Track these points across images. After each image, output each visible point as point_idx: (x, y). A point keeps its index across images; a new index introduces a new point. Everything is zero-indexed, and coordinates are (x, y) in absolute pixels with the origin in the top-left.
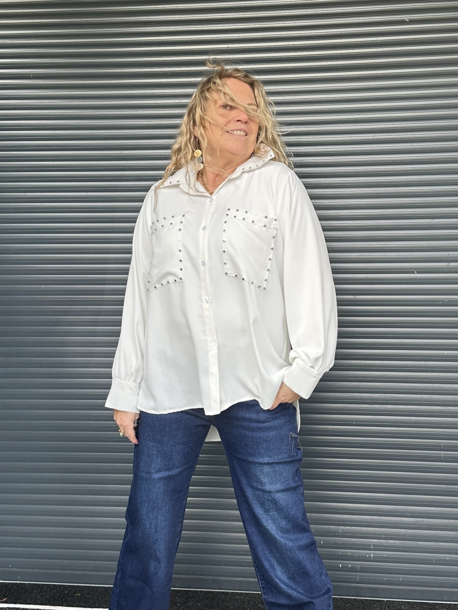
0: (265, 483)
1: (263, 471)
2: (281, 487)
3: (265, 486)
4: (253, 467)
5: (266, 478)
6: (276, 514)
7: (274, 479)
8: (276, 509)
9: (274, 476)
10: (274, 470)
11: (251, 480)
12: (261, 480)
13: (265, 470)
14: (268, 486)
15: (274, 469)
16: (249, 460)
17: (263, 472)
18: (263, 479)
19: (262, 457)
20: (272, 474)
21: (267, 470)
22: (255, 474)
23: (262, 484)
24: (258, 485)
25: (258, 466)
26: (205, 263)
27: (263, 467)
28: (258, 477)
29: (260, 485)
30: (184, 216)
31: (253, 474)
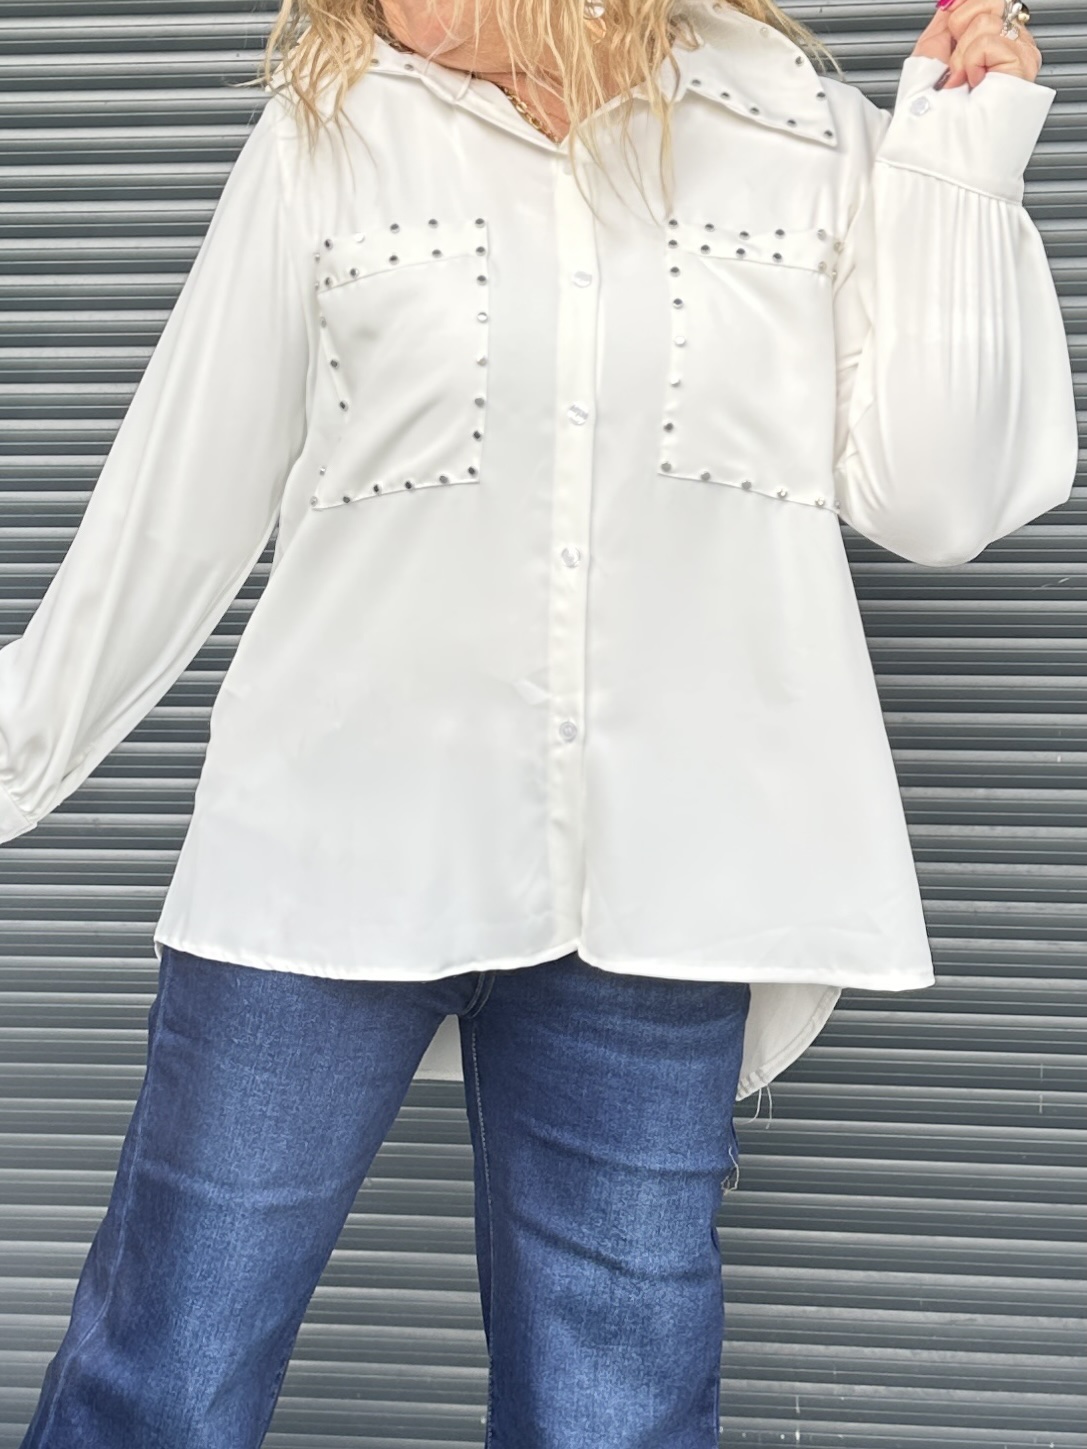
0: (634, 1243)
2: (682, 1264)
3: (629, 1252)
4: (600, 1178)
5: (638, 1226)
6: (634, 1355)
7: (664, 1234)
8: (643, 1337)
9: (666, 1223)
10: (674, 1201)
12: (623, 1232)
13: (643, 1196)
15: (674, 1197)
18: (630, 1227)
19: (645, 1149)
20: (662, 1215)
21: (651, 1197)
22: (603, 1205)
23: (621, 1242)
25: (621, 1177)
26: (585, 416)
27: (639, 1186)
28: (613, 1216)
29: (613, 1247)
30: (480, 222)
31: (599, 1205)
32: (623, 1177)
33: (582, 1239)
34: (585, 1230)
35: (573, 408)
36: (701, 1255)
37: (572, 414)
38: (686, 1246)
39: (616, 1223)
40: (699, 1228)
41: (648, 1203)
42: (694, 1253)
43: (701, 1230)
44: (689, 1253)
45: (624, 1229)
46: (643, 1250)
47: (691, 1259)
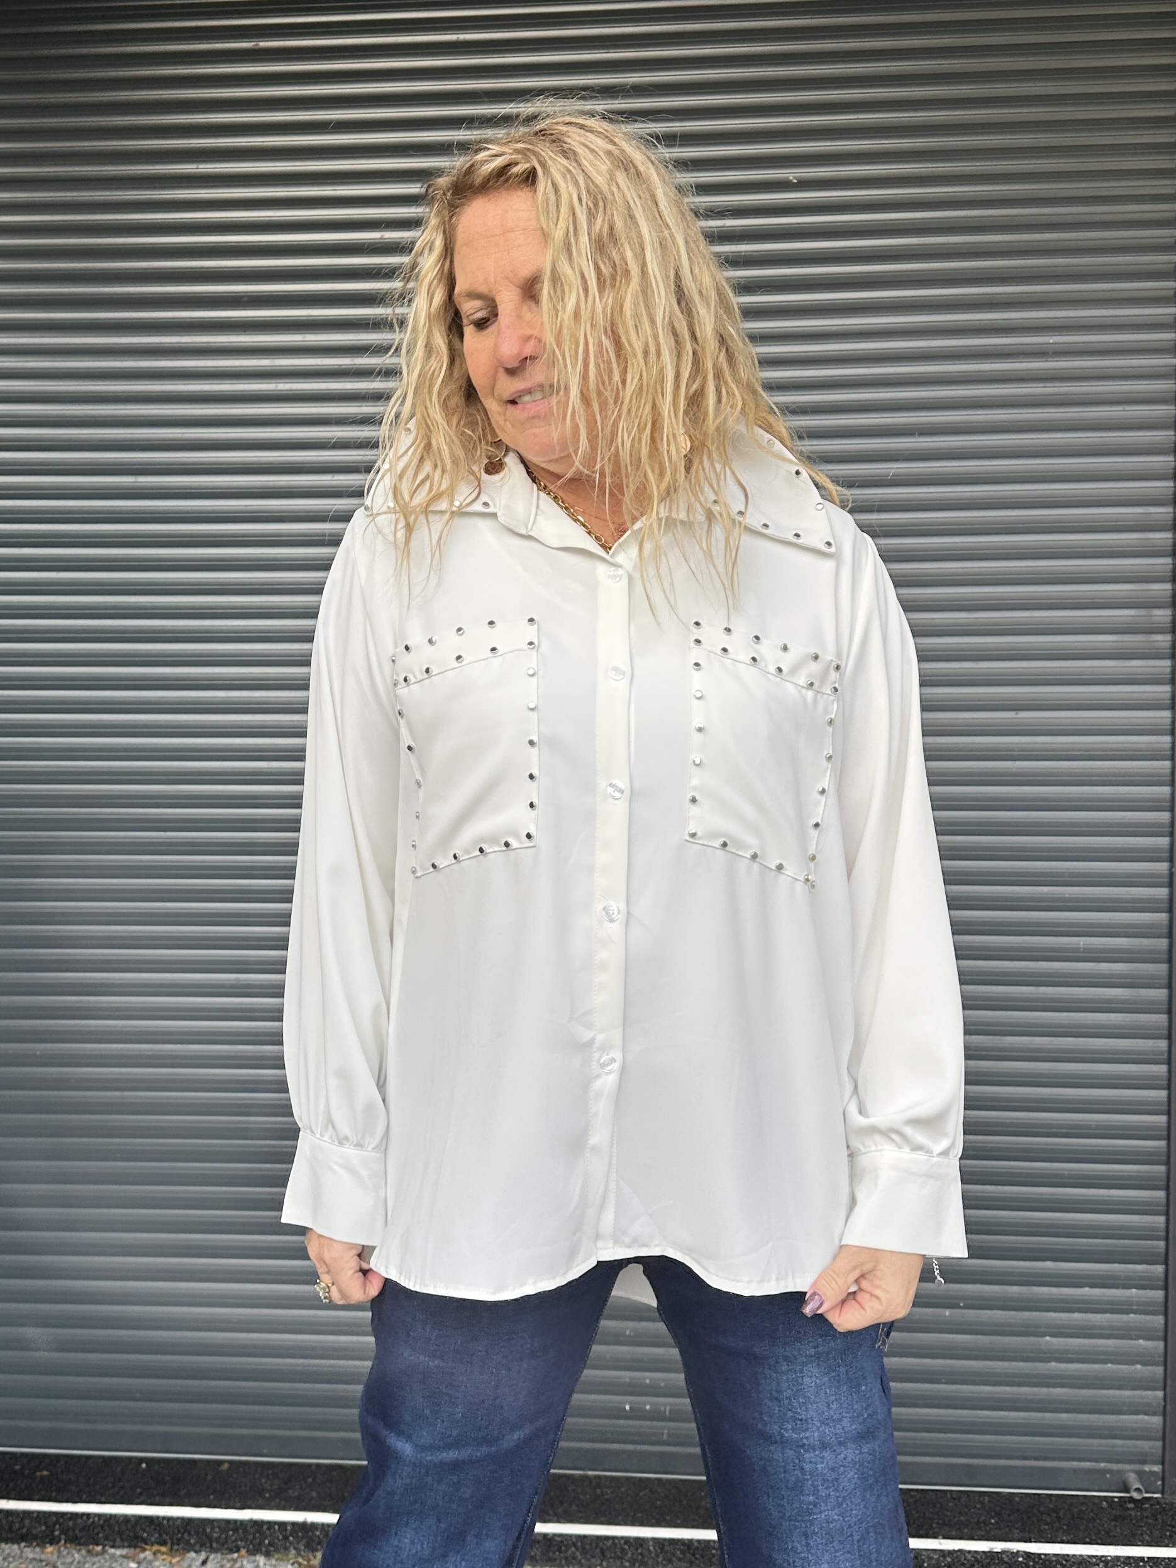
0: (810, 1421)
1: (802, 1385)
2: (854, 1427)
4: (767, 1371)
5: (810, 1406)
6: (836, 1517)
7: (834, 1406)
8: (838, 1497)
9: (834, 1397)
10: (834, 1377)
11: (761, 1414)
12: (795, 1413)
13: (807, 1380)
14: (818, 1428)
15: (833, 1374)
16: (757, 1350)
17: (802, 1387)
18: (803, 1408)
20: (828, 1392)
21: (814, 1379)
22: (774, 1393)
23: (798, 1422)
24: (786, 1430)
25: (785, 1368)
26: (622, 792)
27: (801, 1371)
28: (786, 1402)
29: (793, 1427)
30: (531, 620)
31: (771, 1394)
32: (786, 1367)
33: (765, 1425)
34: (766, 1419)
35: (612, 785)
36: (869, 1415)
37: (610, 790)
38: (854, 1411)
39: (790, 1407)
40: (862, 1394)
41: (813, 1384)
42: (862, 1415)
43: (865, 1395)
44: (858, 1417)
45: (799, 1410)
46: (819, 1425)
47: (861, 1420)
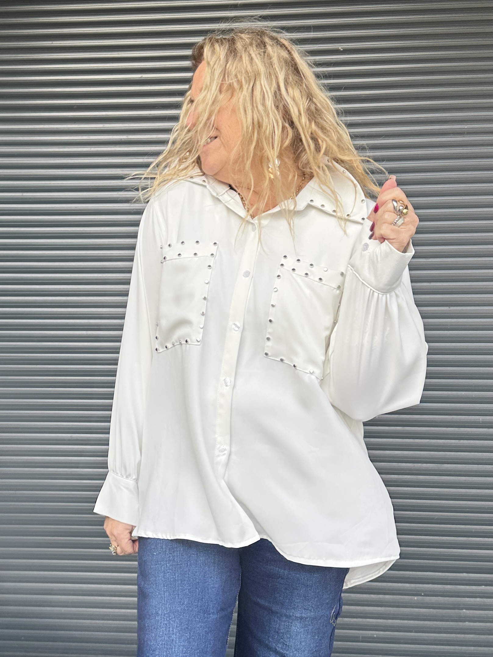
0: (290, 647)
1: (291, 629)
3: (288, 650)
4: (276, 619)
5: (291, 640)
9: (304, 640)
10: (306, 630)
11: (269, 637)
12: (285, 641)
13: (293, 628)
14: (293, 652)
15: (306, 628)
17: (290, 630)
18: (288, 640)
19: (294, 608)
20: (302, 636)
21: (296, 628)
22: (277, 629)
23: (285, 646)
24: (278, 647)
25: (284, 619)
26: (239, 328)
27: (292, 623)
28: (281, 635)
29: (281, 647)
30: (215, 244)
31: (275, 630)
32: (285, 619)
33: (269, 642)
34: (270, 639)
35: (234, 324)
37: (234, 326)
38: (310, 648)
39: (282, 637)
41: (295, 630)
44: (311, 651)
45: (286, 640)
46: (294, 650)
47: (312, 652)
